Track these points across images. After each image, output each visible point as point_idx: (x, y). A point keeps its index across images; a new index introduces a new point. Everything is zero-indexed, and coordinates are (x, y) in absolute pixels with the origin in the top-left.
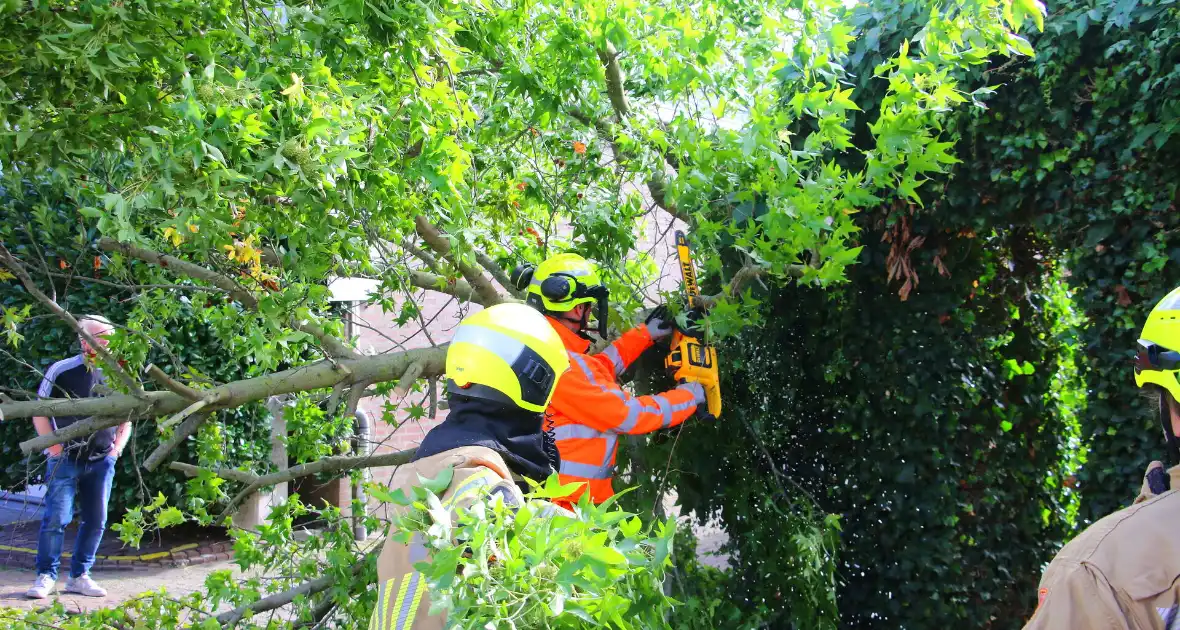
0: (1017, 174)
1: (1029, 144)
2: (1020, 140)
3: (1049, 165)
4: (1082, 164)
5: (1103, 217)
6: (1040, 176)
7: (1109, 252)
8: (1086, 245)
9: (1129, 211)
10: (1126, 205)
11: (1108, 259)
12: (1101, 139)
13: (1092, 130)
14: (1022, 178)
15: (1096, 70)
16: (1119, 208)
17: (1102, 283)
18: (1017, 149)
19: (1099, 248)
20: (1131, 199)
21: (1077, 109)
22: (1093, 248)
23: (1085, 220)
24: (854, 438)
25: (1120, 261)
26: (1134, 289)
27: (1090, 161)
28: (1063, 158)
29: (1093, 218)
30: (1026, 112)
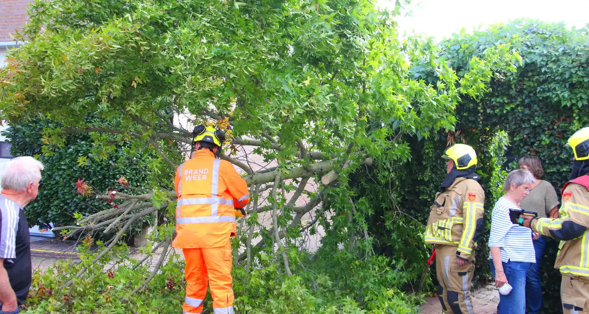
0: (497, 111)
1: (501, 101)
2: (498, 100)
3: (508, 108)
4: (519, 108)
5: (527, 126)
6: (505, 112)
7: (529, 137)
8: (521, 134)
9: (536, 124)
10: (536, 122)
11: (528, 140)
12: (527, 101)
13: (524, 97)
14: (498, 112)
15: (525, 78)
16: (533, 123)
17: (526, 147)
18: (497, 103)
19: (525, 136)
20: (537, 121)
21: (518, 90)
22: (523, 136)
23: (520, 126)
24: (429, 200)
25: (532, 140)
26: (537, 150)
27: (522, 108)
28: (513, 106)
29: (524, 126)
30: (500, 91)
